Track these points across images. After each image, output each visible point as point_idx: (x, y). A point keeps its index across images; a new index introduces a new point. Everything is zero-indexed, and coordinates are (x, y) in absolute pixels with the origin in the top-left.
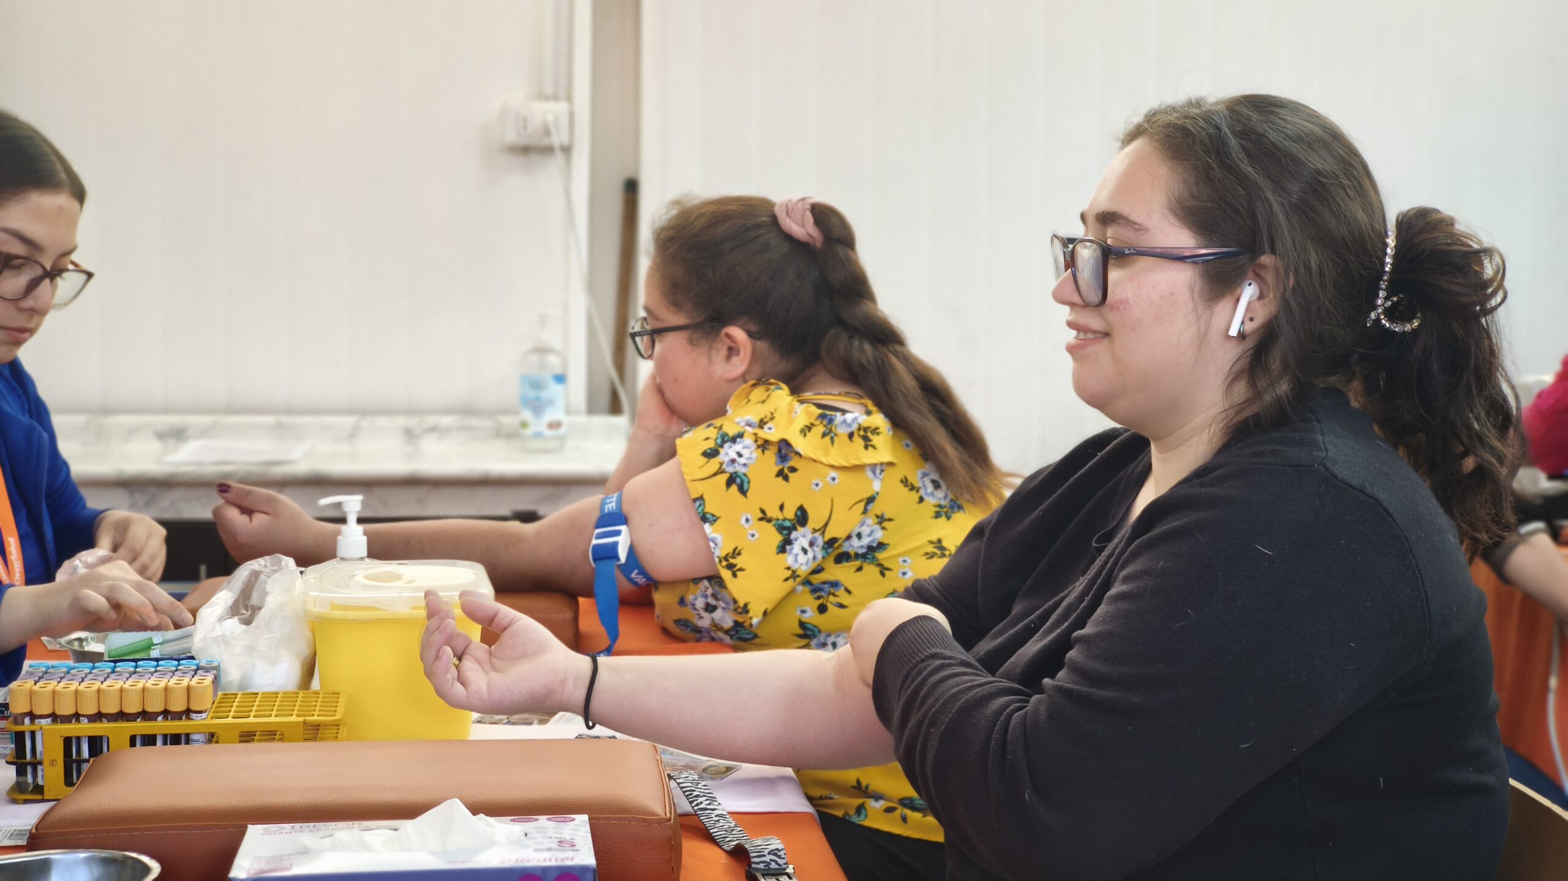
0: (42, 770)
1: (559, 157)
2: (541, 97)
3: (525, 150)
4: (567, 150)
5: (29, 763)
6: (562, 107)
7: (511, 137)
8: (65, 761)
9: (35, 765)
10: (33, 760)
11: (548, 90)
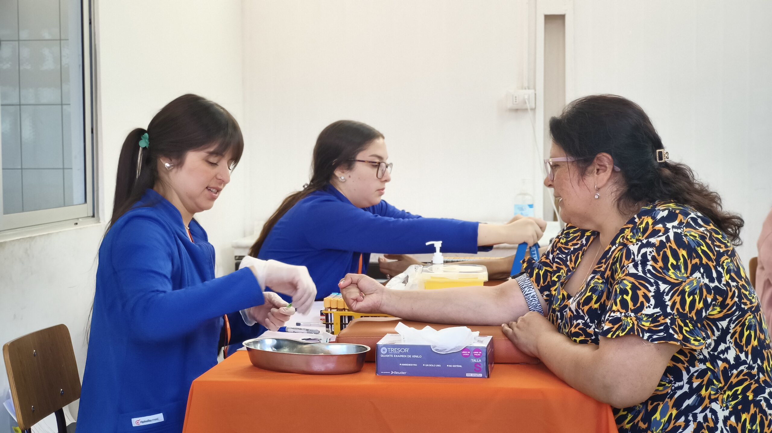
0: (333, 326)
1: (530, 113)
2: (523, 88)
3: (517, 110)
4: (534, 110)
5: (330, 324)
6: (531, 92)
7: (510, 105)
8: (340, 324)
9: (331, 324)
10: (331, 323)
11: (526, 85)
